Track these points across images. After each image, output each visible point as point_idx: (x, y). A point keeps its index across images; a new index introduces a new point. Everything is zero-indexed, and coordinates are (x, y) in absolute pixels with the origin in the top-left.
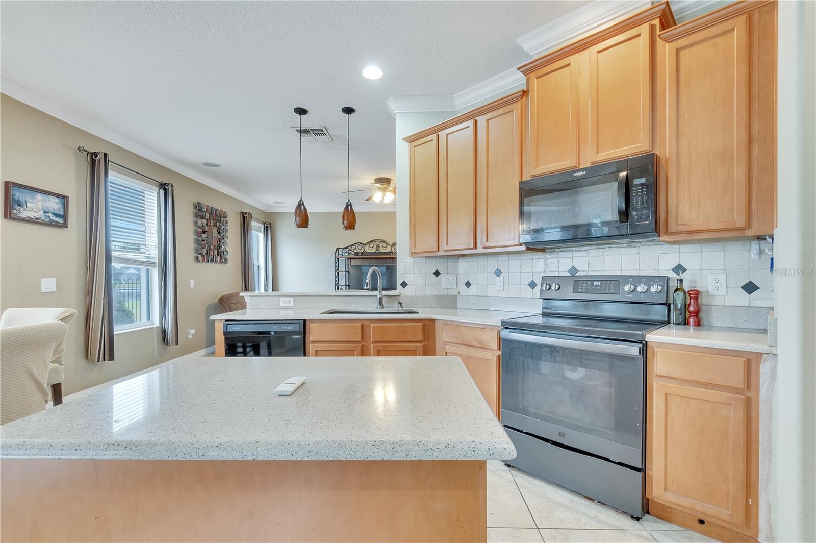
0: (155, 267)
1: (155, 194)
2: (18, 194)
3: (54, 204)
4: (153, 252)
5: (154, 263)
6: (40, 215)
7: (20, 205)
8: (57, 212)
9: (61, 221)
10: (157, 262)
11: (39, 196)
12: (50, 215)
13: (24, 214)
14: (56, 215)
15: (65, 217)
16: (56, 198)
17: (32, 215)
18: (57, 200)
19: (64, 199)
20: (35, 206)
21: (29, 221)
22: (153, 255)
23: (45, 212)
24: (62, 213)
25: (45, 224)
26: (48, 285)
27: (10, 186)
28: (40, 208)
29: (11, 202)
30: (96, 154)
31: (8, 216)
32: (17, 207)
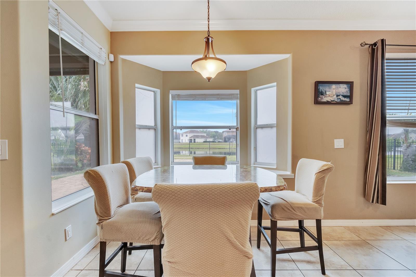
2: (321, 88)
3: (343, 89)
6: (335, 98)
7: (322, 95)
8: (345, 94)
11: (334, 86)
12: (341, 97)
13: (325, 99)
14: (345, 96)
15: (350, 97)
17: (329, 99)
18: (345, 86)
19: (350, 84)
20: (331, 93)
21: (328, 103)
23: (337, 96)
24: (349, 94)
25: (337, 103)
26: (339, 143)
27: (318, 84)
28: (334, 93)
29: (318, 93)
30: (375, 44)
31: (317, 102)
32: (321, 96)
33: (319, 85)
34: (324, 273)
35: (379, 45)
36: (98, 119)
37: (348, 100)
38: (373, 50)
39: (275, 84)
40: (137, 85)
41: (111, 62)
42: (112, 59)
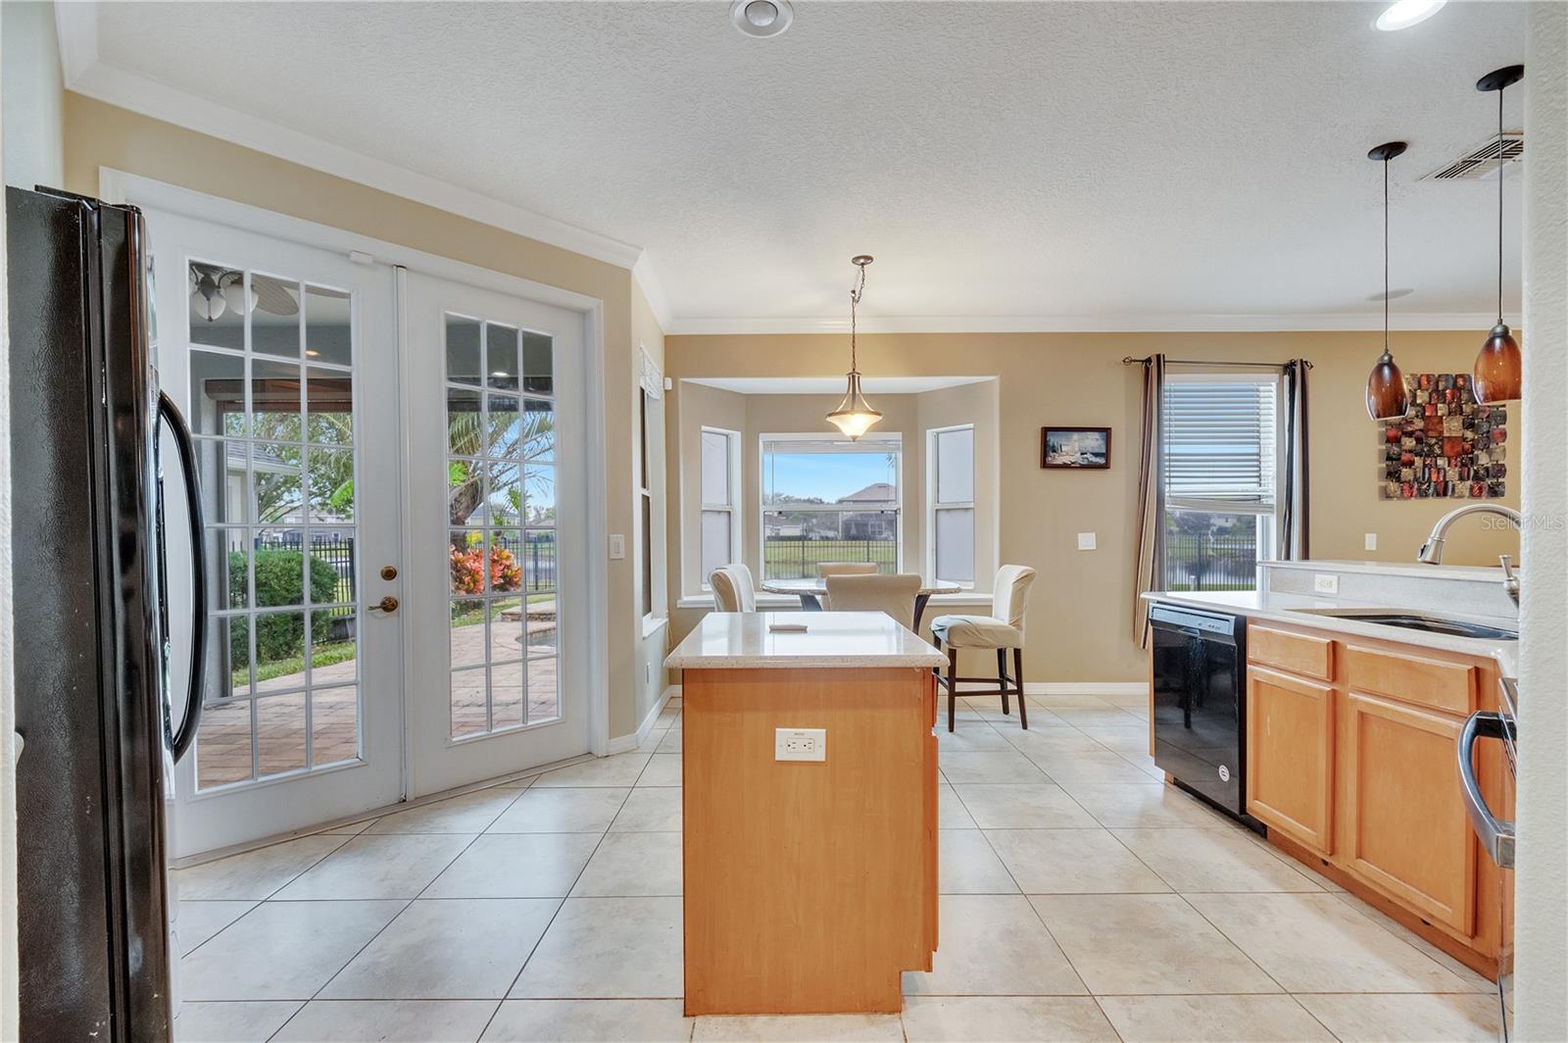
0: (1273, 512)
1: (1274, 387)
2: (1053, 439)
3: (1094, 442)
4: (1271, 486)
5: (1271, 506)
6: (1077, 458)
7: (1054, 451)
8: (1097, 451)
9: (1102, 462)
10: (1275, 503)
11: (1076, 436)
12: (1088, 456)
13: (1059, 460)
14: (1096, 455)
15: (1107, 455)
16: (1096, 433)
17: (1067, 460)
18: (1096, 435)
19: (1106, 432)
20: (1071, 449)
21: (1065, 466)
22: (1270, 493)
23: (1082, 454)
24: (1104, 451)
25: (1082, 467)
26: (1087, 541)
27: (1046, 431)
28: (1077, 449)
29: (1046, 449)
30: (1149, 360)
31: (1045, 465)
32: (1052, 454)
33: (1049, 433)
34: (1025, 727)
35: (1154, 364)
36: (648, 498)
37: (1102, 461)
38: (1147, 369)
39: (971, 425)
40: (704, 428)
41: (666, 391)
42: (669, 387)
